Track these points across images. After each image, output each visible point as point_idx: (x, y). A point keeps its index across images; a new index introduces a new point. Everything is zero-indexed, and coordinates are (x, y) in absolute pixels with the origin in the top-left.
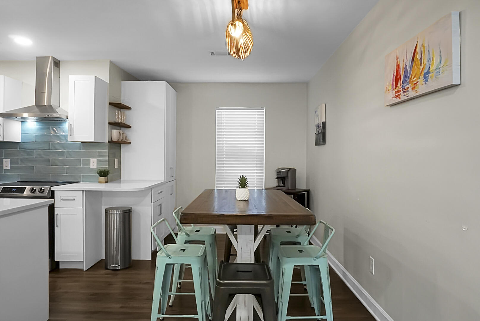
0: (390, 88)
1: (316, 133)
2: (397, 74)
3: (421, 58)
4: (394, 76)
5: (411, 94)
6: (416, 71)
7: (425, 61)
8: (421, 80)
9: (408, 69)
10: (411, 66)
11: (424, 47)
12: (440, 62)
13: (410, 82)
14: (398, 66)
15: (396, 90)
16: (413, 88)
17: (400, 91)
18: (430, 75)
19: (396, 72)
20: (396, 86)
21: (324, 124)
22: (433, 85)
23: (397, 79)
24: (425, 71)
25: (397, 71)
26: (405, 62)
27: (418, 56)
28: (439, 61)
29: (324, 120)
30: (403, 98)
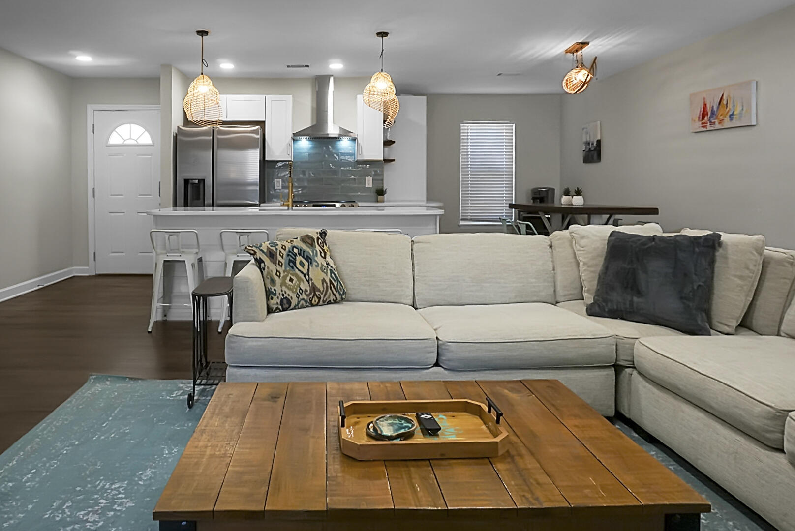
0: (697, 119)
1: (584, 151)
2: (704, 111)
3: (727, 104)
4: (700, 111)
5: (717, 126)
6: (721, 111)
7: (730, 106)
8: (727, 119)
9: (715, 109)
10: (718, 108)
11: (730, 98)
12: (743, 109)
13: (717, 118)
14: (705, 105)
15: (703, 121)
16: (719, 123)
17: (707, 123)
18: (734, 116)
19: (702, 110)
20: (703, 119)
21: (599, 142)
22: (736, 123)
23: (704, 114)
24: (731, 113)
25: (704, 108)
26: (712, 103)
27: (725, 102)
28: (741, 108)
29: (599, 138)
30: (709, 128)
